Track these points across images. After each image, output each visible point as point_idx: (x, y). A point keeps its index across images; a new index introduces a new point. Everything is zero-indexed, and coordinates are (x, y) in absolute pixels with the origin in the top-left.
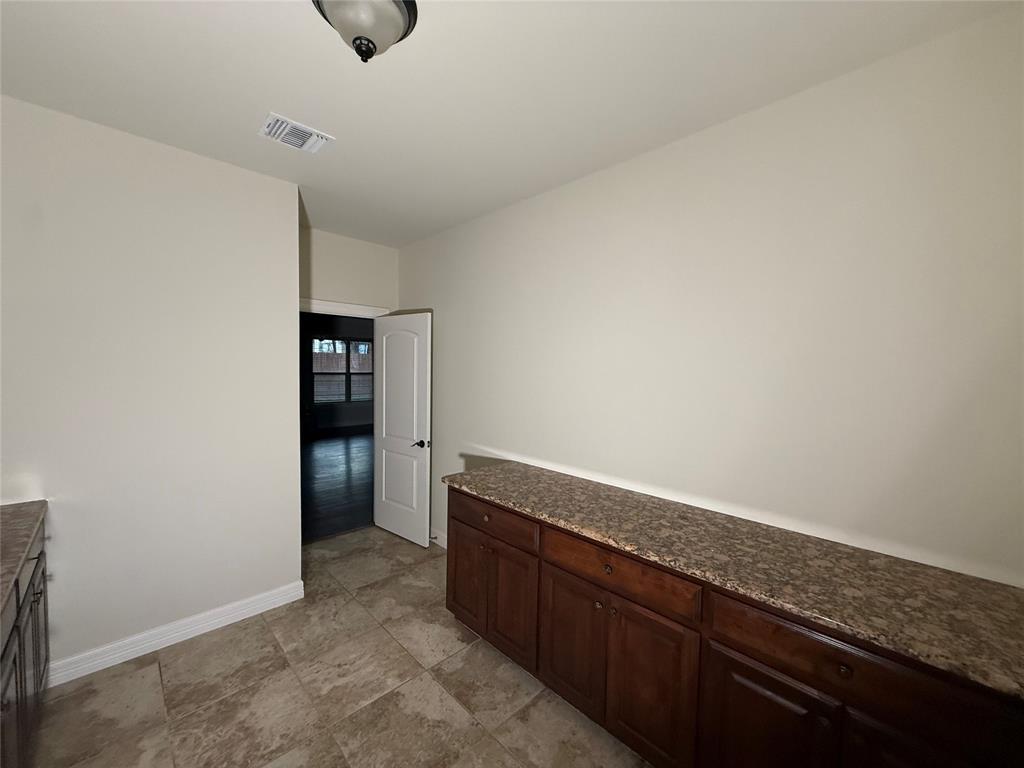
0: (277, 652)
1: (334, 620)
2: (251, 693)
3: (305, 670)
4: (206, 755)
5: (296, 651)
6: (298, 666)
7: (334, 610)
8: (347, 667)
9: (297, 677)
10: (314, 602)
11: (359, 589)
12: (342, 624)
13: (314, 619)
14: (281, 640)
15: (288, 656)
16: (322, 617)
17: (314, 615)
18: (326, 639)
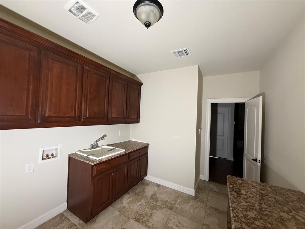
0: (174, 204)
1: (193, 209)
2: (160, 208)
3: (173, 215)
4: (143, 212)
5: (177, 208)
6: (173, 212)
7: (197, 206)
8: (181, 226)
9: (170, 215)
10: (195, 200)
11: (211, 207)
12: (194, 212)
13: (190, 204)
14: (178, 202)
15: (174, 208)
16: (192, 206)
17: (191, 203)
18: (186, 212)
